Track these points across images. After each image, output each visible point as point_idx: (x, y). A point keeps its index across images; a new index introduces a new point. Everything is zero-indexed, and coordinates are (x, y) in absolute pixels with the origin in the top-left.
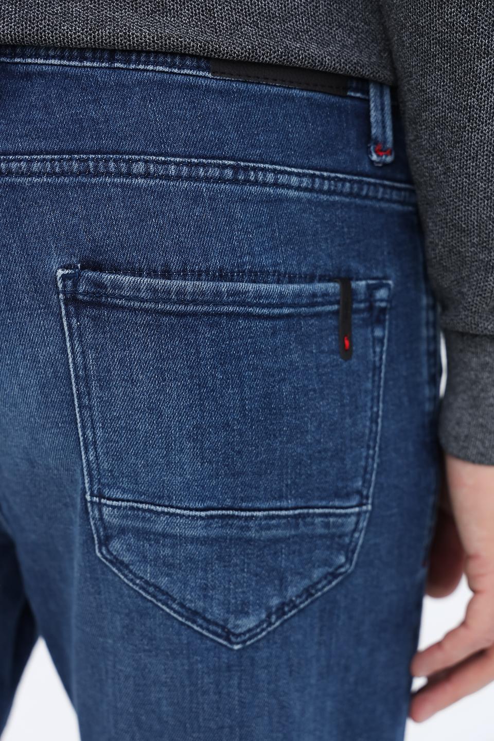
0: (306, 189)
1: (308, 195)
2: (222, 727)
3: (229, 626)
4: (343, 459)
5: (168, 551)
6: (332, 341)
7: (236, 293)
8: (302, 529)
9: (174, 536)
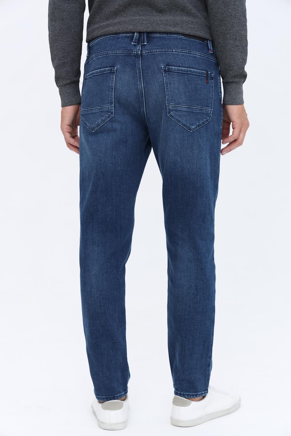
0: (200, 56)
1: (200, 57)
2: (188, 147)
3: (190, 128)
4: (208, 101)
5: (180, 113)
6: (205, 81)
7: (190, 70)
8: (202, 111)
9: (181, 110)
